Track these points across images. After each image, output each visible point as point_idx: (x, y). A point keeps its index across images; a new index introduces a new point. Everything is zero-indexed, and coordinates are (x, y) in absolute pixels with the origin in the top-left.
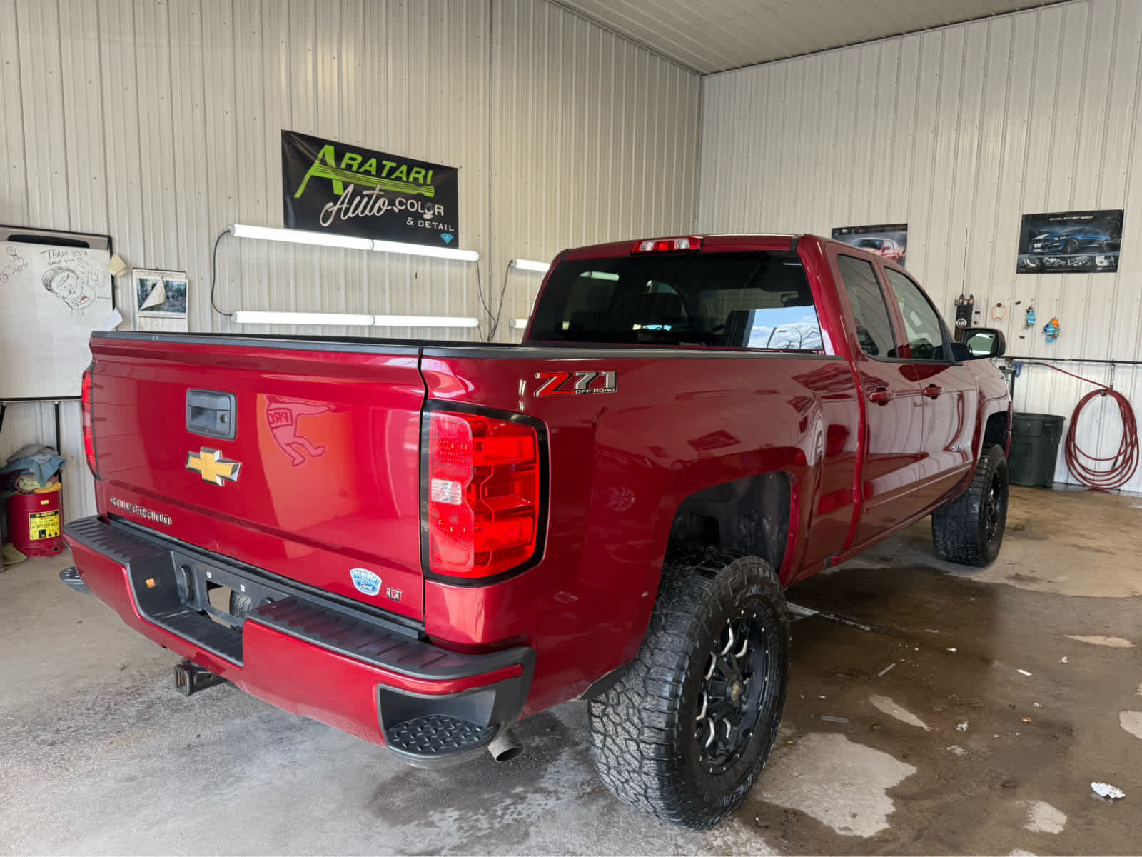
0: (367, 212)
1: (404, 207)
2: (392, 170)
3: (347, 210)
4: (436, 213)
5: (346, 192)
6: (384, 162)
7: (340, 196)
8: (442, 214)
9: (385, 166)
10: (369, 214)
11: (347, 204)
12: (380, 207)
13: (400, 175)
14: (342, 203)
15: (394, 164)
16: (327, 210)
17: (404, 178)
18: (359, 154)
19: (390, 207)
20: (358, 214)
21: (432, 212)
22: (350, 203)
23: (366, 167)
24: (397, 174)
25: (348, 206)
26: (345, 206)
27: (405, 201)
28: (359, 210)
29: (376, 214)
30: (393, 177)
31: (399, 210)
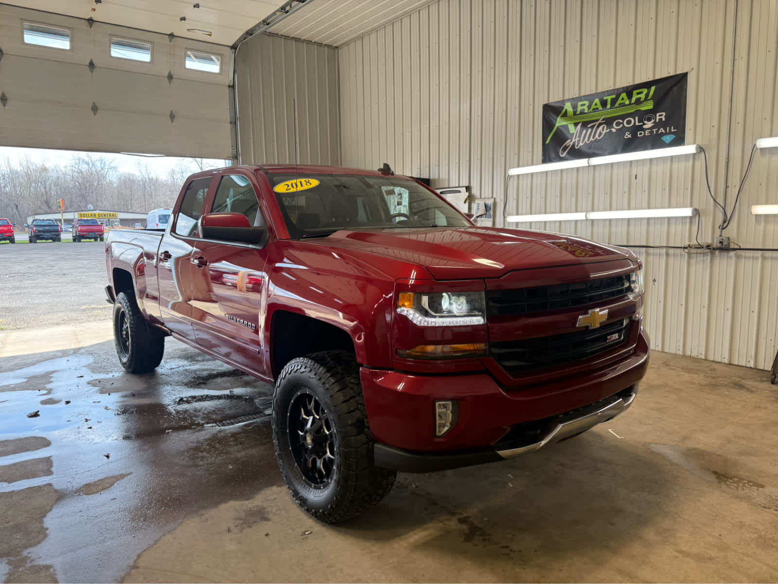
0: (591, 139)
1: (621, 125)
2: (614, 102)
3: (579, 141)
4: (657, 121)
5: (577, 129)
6: (605, 98)
7: (574, 134)
8: (664, 119)
9: (606, 101)
10: (593, 140)
11: (578, 137)
12: (600, 132)
13: (623, 101)
14: (575, 138)
15: (614, 96)
16: (565, 145)
17: (627, 102)
18: (586, 100)
19: (609, 130)
20: (585, 142)
21: (653, 121)
22: (580, 137)
23: (593, 106)
24: (619, 101)
25: (579, 139)
26: (577, 139)
27: (621, 121)
28: (586, 139)
29: (598, 138)
30: (617, 105)
31: (616, 129)
